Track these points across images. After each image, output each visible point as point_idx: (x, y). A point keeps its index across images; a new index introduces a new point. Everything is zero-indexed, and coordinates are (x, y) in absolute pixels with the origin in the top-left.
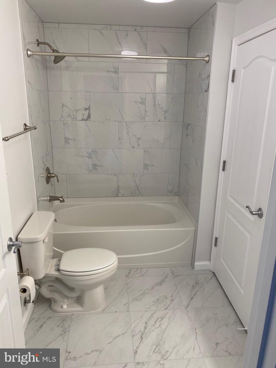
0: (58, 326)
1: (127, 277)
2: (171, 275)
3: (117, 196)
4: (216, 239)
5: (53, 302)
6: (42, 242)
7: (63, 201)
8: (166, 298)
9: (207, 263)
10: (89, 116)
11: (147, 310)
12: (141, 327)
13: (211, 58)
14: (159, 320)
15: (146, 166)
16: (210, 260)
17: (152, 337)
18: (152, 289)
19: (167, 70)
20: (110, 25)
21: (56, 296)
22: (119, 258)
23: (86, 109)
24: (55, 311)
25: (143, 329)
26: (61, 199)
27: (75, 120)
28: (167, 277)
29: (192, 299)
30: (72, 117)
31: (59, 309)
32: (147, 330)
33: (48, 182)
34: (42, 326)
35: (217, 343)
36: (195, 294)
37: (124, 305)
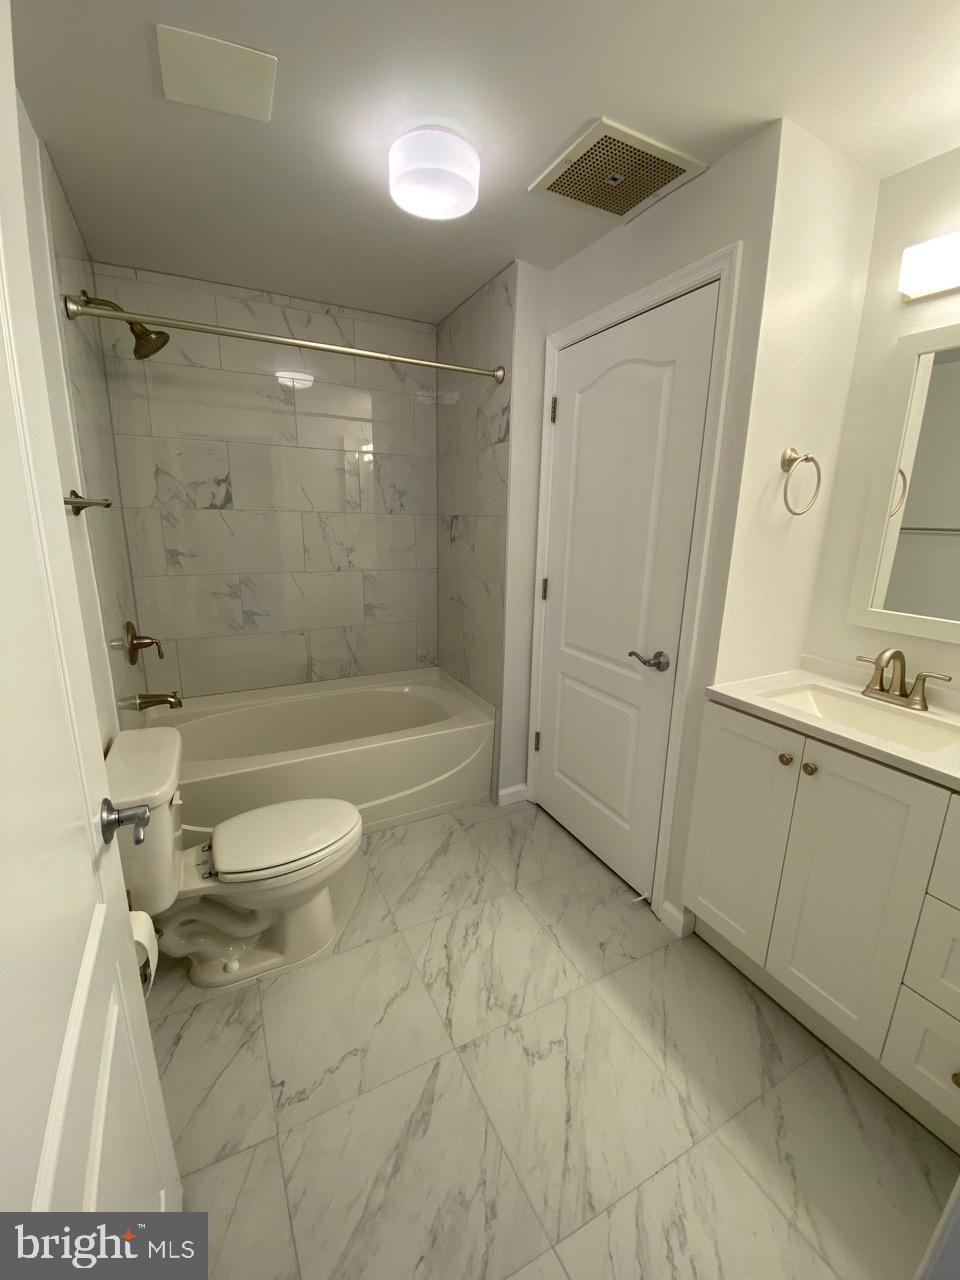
0: (228, 1023)
1: (365, 854)
2: (458, 826)
3: (309, 680)
4: (538, 735)
5: (195, 964)
6: (167, 806)
7: (179, 704)
8: (468, 878)
9: (521, 787)
10: (228, 499)
11: (437, 916)
12: (438, 960)
13: (510, 371)
14: (470, 932)
15: (369, 609)
16: (526, 782)
17: (470, 976)
18: (430, 867)
19: (373, 416)
20: (268, 292)
21: (205, 945)
22: (360, 811)
23: (218, 483)
24: (206, 986)
25: (444, 963)
26: (172, 700)
27: (192, 506)
28: (451, 833)
29: (518, 865)
30: (184, 499)
31: (219, 977)
32: (454, 961)
33: (133, 659)
34: (178, 1038)
35: (602, 944)
36: (520, 856)
37: (383, 919)
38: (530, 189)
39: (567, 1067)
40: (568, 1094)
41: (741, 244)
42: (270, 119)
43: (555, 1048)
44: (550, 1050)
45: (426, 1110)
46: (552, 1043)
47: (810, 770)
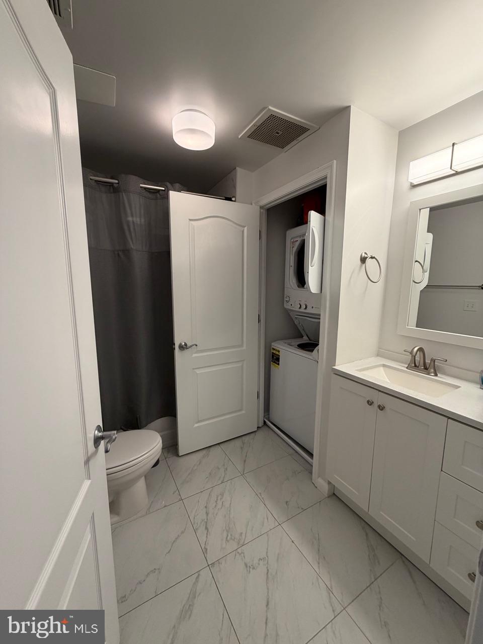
1: (166, 458)
8: (219, 469)
11: (202, 490)
12: (202, 514)
14: (220, 497)
17: (218, 523)
18: (199, 463)
25: (205, 517)
29: (245, 461)
32: (210, 515)
35: (287, 502)
36: (246, 456)
37: (174, 493)
38: (239, 137)
39: (267, 573)
40: (268, 589)
41: (335, 161)
42: (115, 105)
43: (261, 562)
44: (259, 564)
45: (191, 603)
46: (260, 559)
47: (381, 408)
